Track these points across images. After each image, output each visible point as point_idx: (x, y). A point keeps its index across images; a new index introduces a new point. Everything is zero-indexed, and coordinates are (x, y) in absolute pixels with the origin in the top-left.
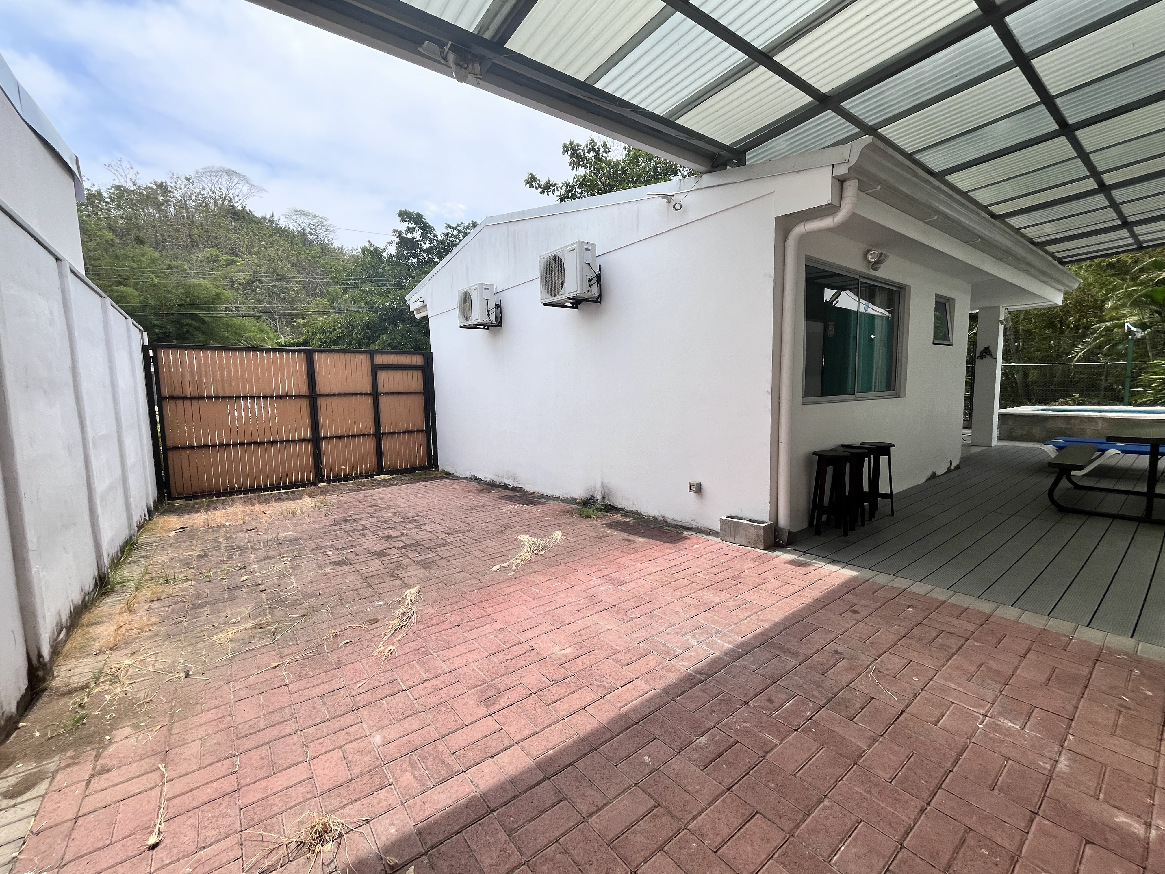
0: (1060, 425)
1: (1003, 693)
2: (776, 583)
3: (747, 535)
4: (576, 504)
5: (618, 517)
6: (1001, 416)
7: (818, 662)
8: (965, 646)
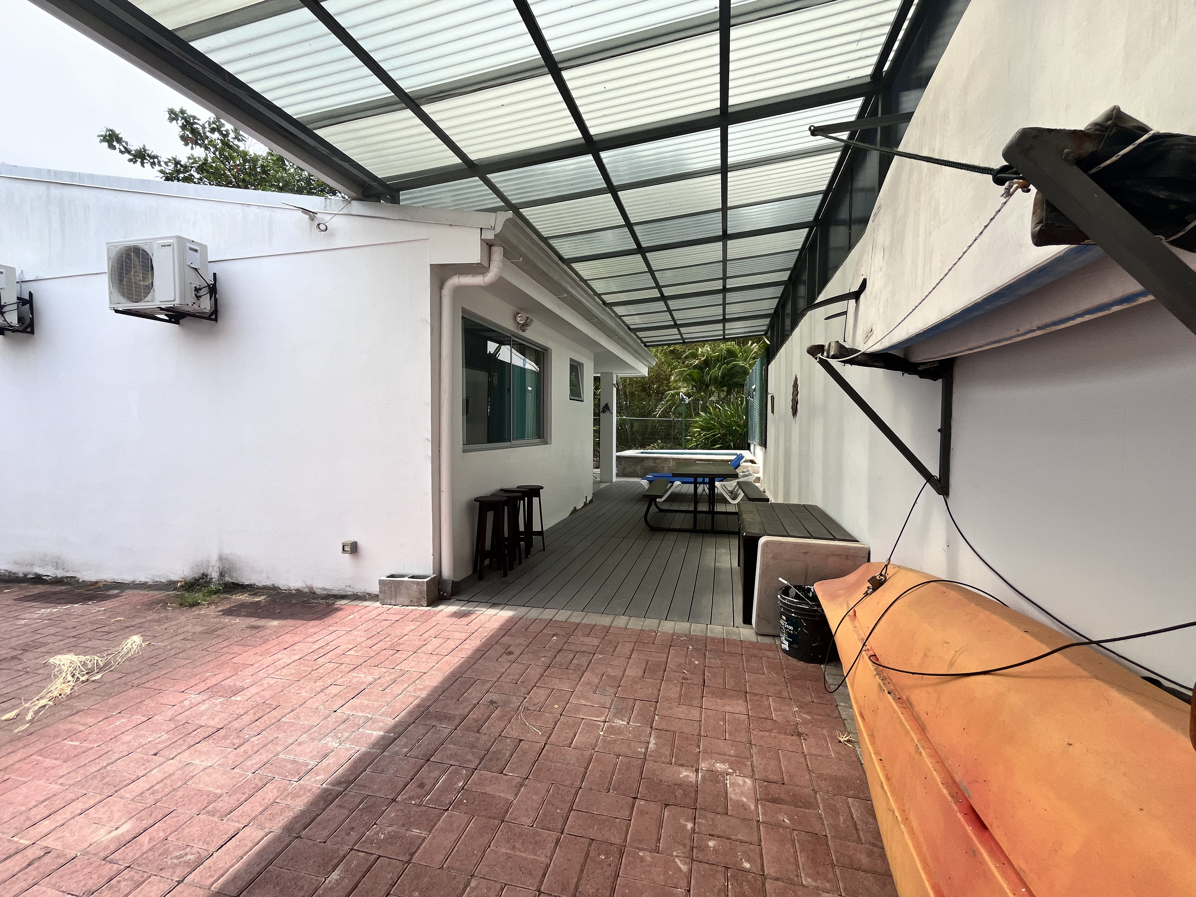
0: (651, 464)
1: (617, 696)
2: (436, 642)
3: (408, 594)
4: (175, 589)
5: (244, 597)
6: (618, 458)
7: (474, 719)
8: (592, 661)
